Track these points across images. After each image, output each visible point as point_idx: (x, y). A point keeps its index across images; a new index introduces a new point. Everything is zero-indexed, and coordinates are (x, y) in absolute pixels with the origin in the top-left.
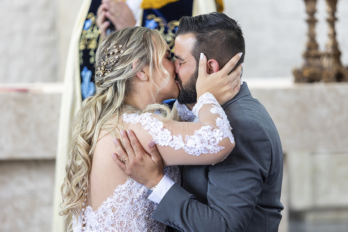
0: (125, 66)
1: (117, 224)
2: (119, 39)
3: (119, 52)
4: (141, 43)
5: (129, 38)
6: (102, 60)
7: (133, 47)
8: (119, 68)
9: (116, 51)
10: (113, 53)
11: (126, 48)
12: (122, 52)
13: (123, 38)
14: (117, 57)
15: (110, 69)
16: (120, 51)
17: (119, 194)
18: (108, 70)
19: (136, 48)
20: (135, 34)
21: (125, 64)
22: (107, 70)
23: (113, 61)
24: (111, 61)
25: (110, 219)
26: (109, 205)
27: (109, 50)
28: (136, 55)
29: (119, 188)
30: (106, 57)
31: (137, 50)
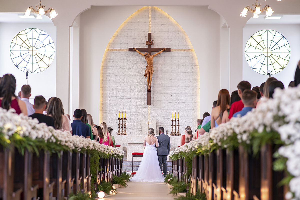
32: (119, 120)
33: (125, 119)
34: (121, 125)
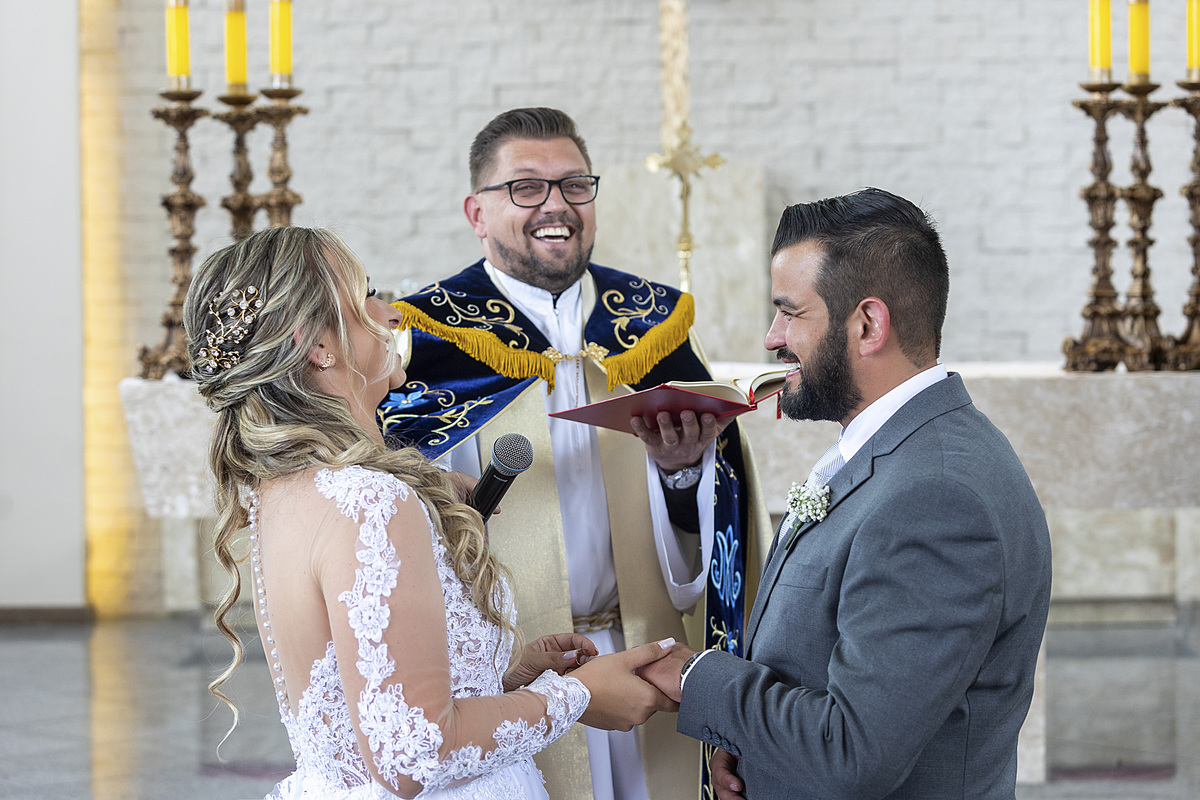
0: (275, 344)
1: (345, 751)
2: (242, 274)
3: (252, 305)
4: (303, 274)
5: (271, 268)
6: (208, 332)
7: (286, 289)
8: (259, 350)
9: (244, 305)
10: (238, 311)
11: (270, 294)
12: (258, 304)
13: (252, 268)
14: (249, 320)
15: (236, 352)
16: (254, 301)
17: (323, 681)
18: (230, 353)
19: (294, 290)
20: (281, 252)
21: (276, 336)
22: (227, 356)
23: (241, 332)
24: (235, 332)
25: (326, 741)
26: (312, 711)
27: (224, 303)
28: (298, 306)
29: (318, 669)
30: (219, 322)
31: (298, 295)
32: (181, 113)
33: (282, 108)
34: (225, 204)
